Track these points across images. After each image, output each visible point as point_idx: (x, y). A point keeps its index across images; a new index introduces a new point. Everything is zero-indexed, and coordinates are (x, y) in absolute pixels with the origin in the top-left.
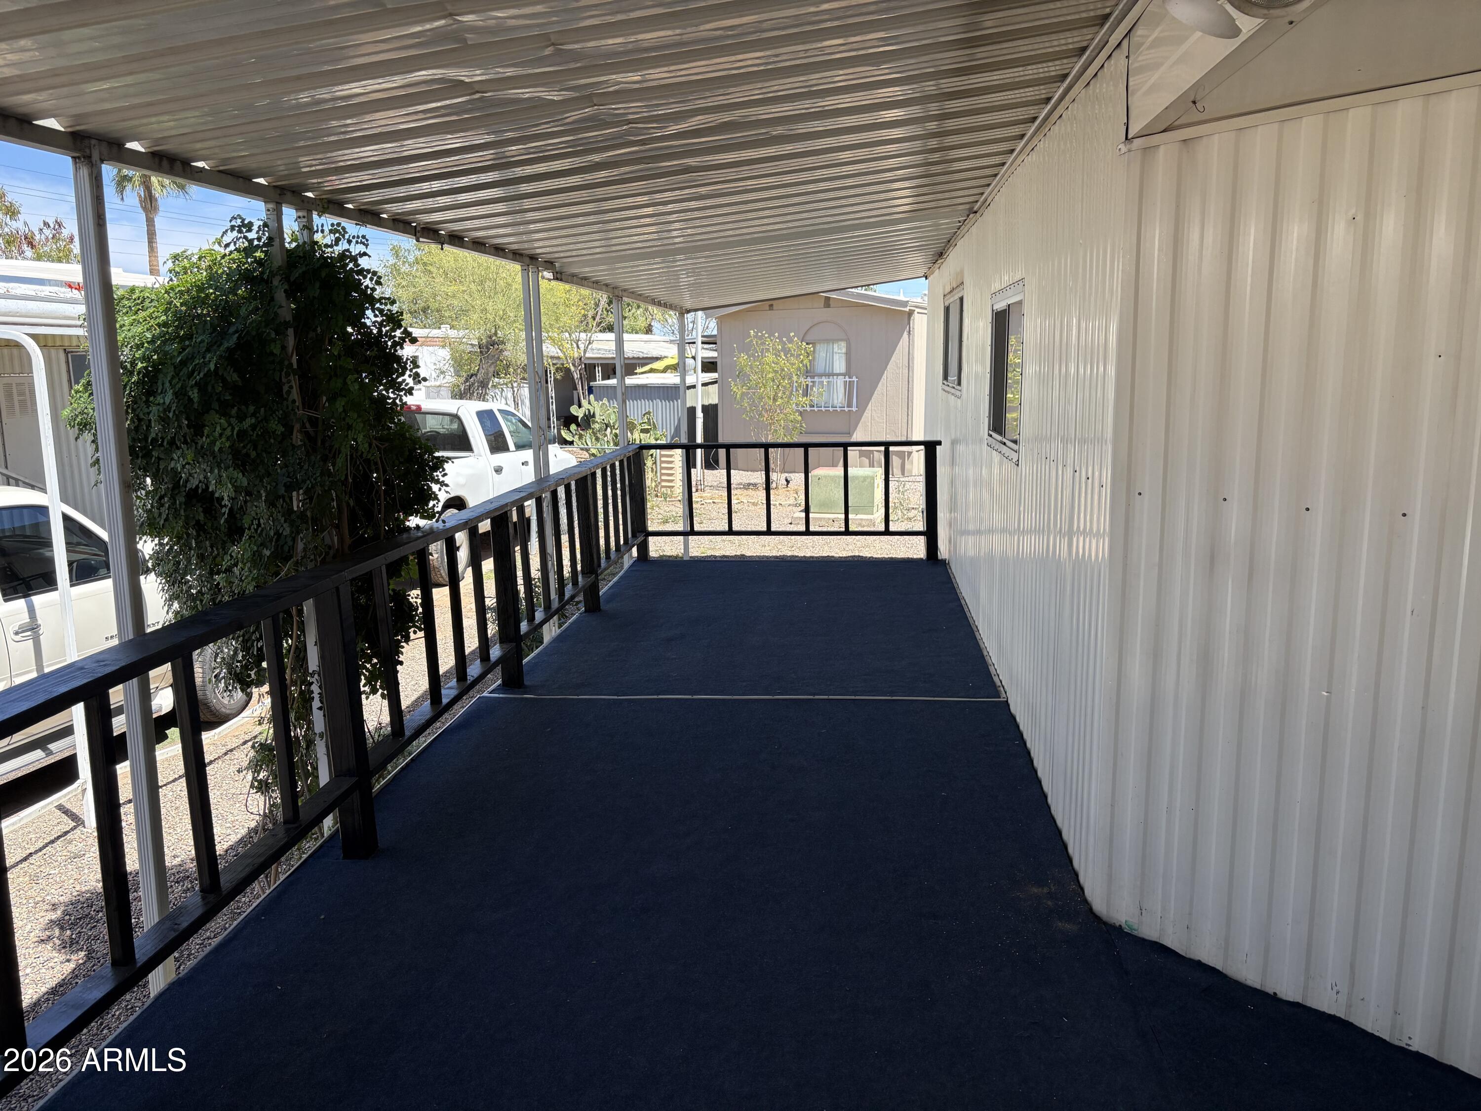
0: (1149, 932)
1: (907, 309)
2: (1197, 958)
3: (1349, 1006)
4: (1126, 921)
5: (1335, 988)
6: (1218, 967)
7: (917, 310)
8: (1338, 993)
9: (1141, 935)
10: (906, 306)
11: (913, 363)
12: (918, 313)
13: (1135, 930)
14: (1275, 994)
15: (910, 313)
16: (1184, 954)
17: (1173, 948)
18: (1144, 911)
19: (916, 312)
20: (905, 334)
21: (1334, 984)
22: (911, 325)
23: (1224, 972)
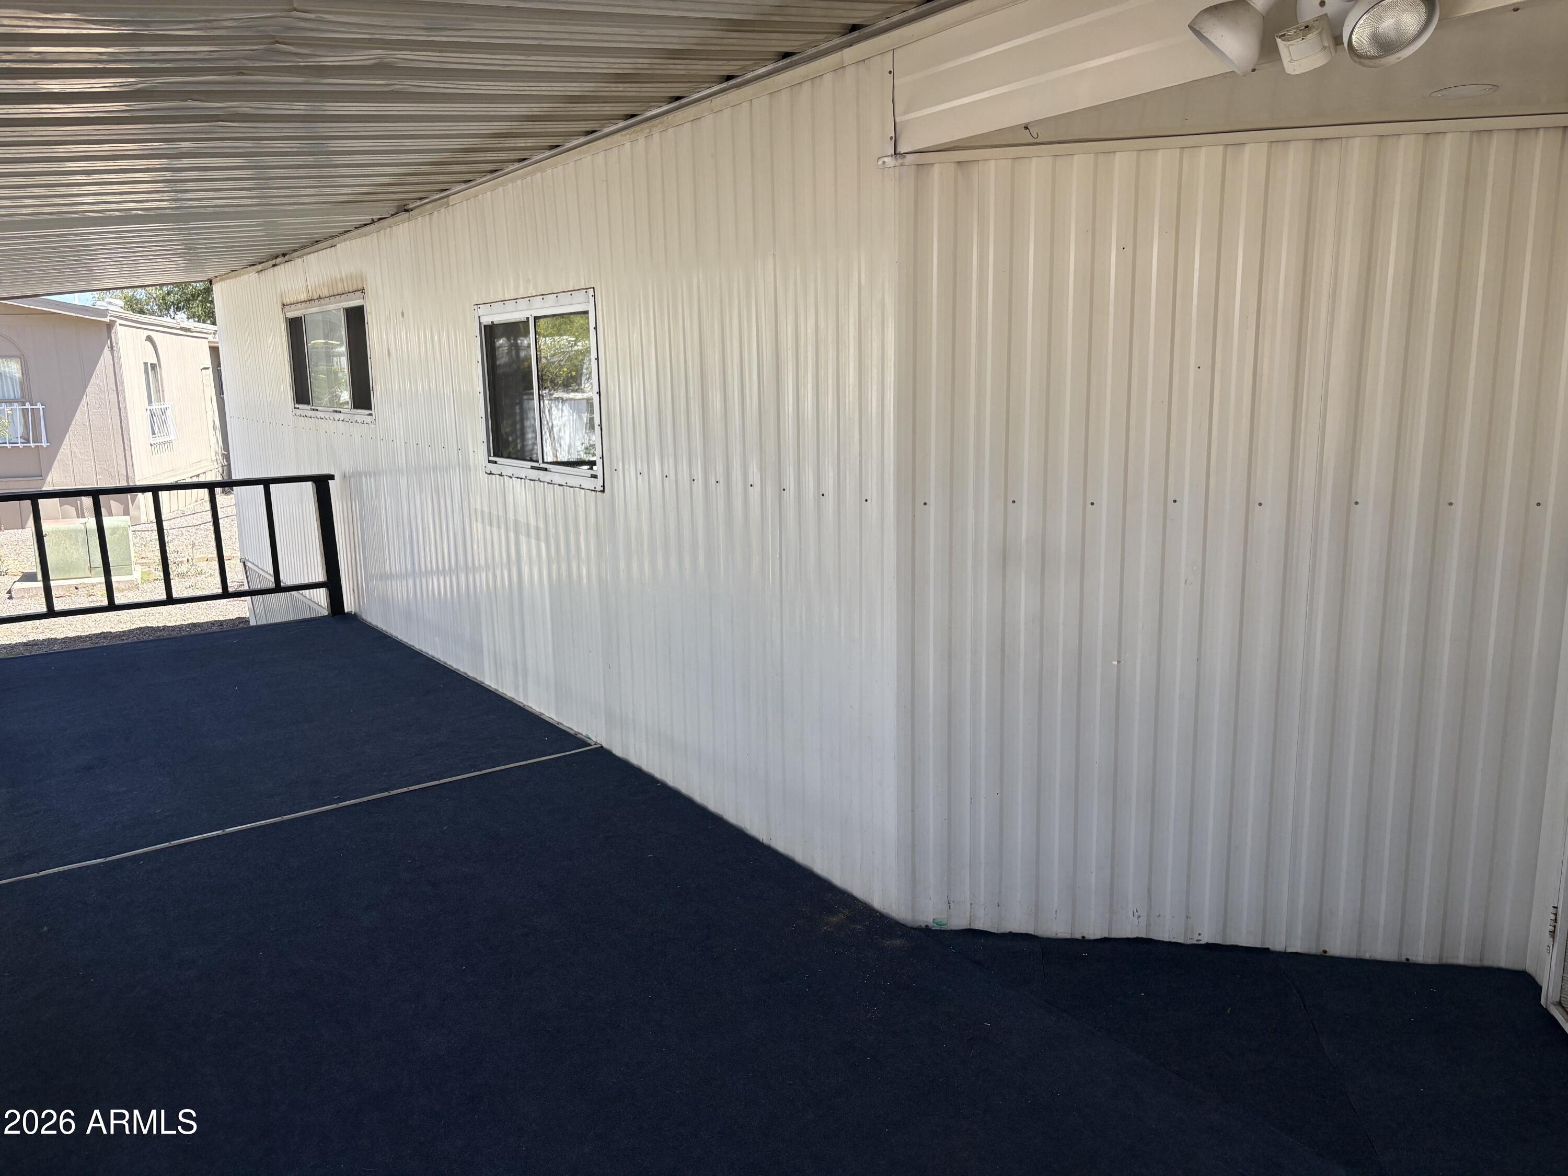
0: (959, 922)
1: (107, 320)
2: (1008, 931)
3: (1148, 925)
4: (934, 920)
5: (1136, 915)
6: (1030, 932)
7: (119, 321)
8: (1139, 917)
9: (949, 928)
10: (106, 316)
11: (123, 387)
12: (120, 325)
13: (943, 925)
14: (1083, 937)
15: (110, 326)
16: (996, 932)
17: (985, 930)
18: (952, 905)
19: (117, 324)
20: (107, 350)
21: (1135, 911)
22: (113, 340)
23: (1036, 934)
